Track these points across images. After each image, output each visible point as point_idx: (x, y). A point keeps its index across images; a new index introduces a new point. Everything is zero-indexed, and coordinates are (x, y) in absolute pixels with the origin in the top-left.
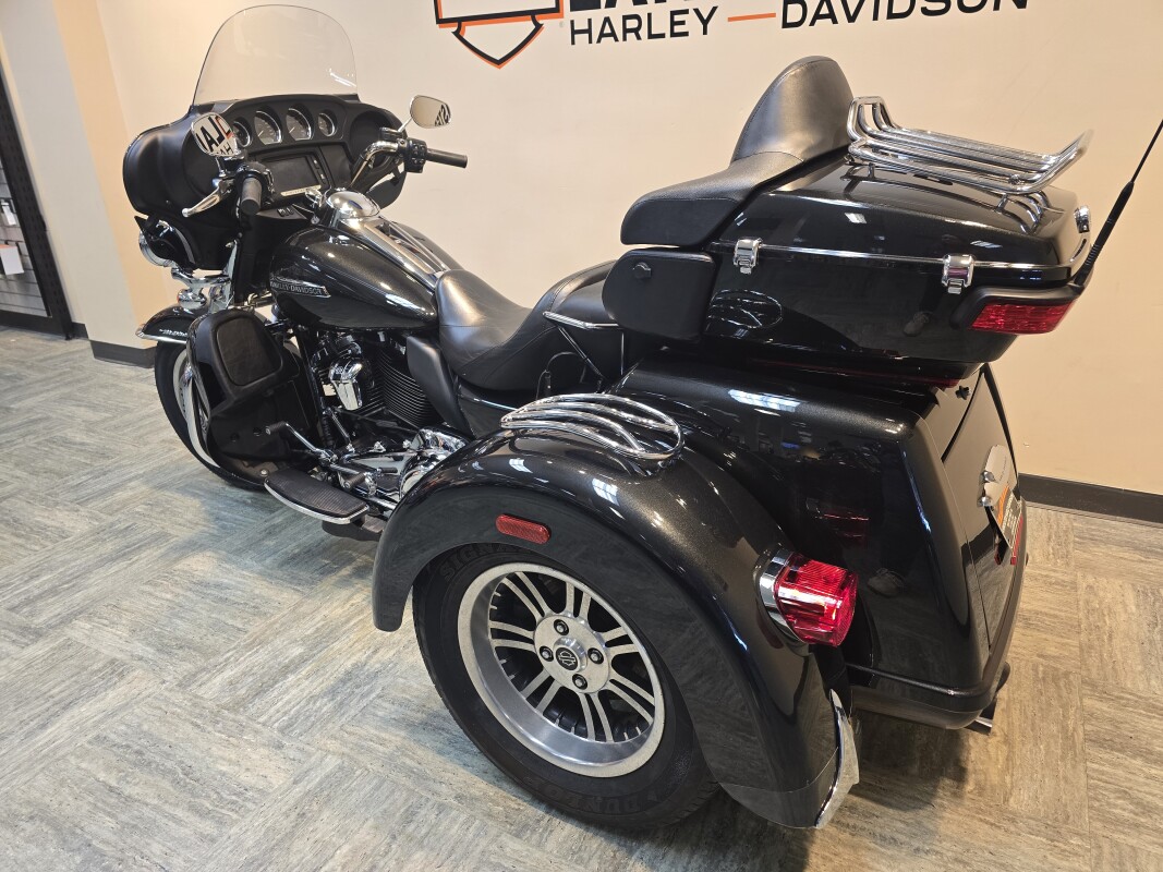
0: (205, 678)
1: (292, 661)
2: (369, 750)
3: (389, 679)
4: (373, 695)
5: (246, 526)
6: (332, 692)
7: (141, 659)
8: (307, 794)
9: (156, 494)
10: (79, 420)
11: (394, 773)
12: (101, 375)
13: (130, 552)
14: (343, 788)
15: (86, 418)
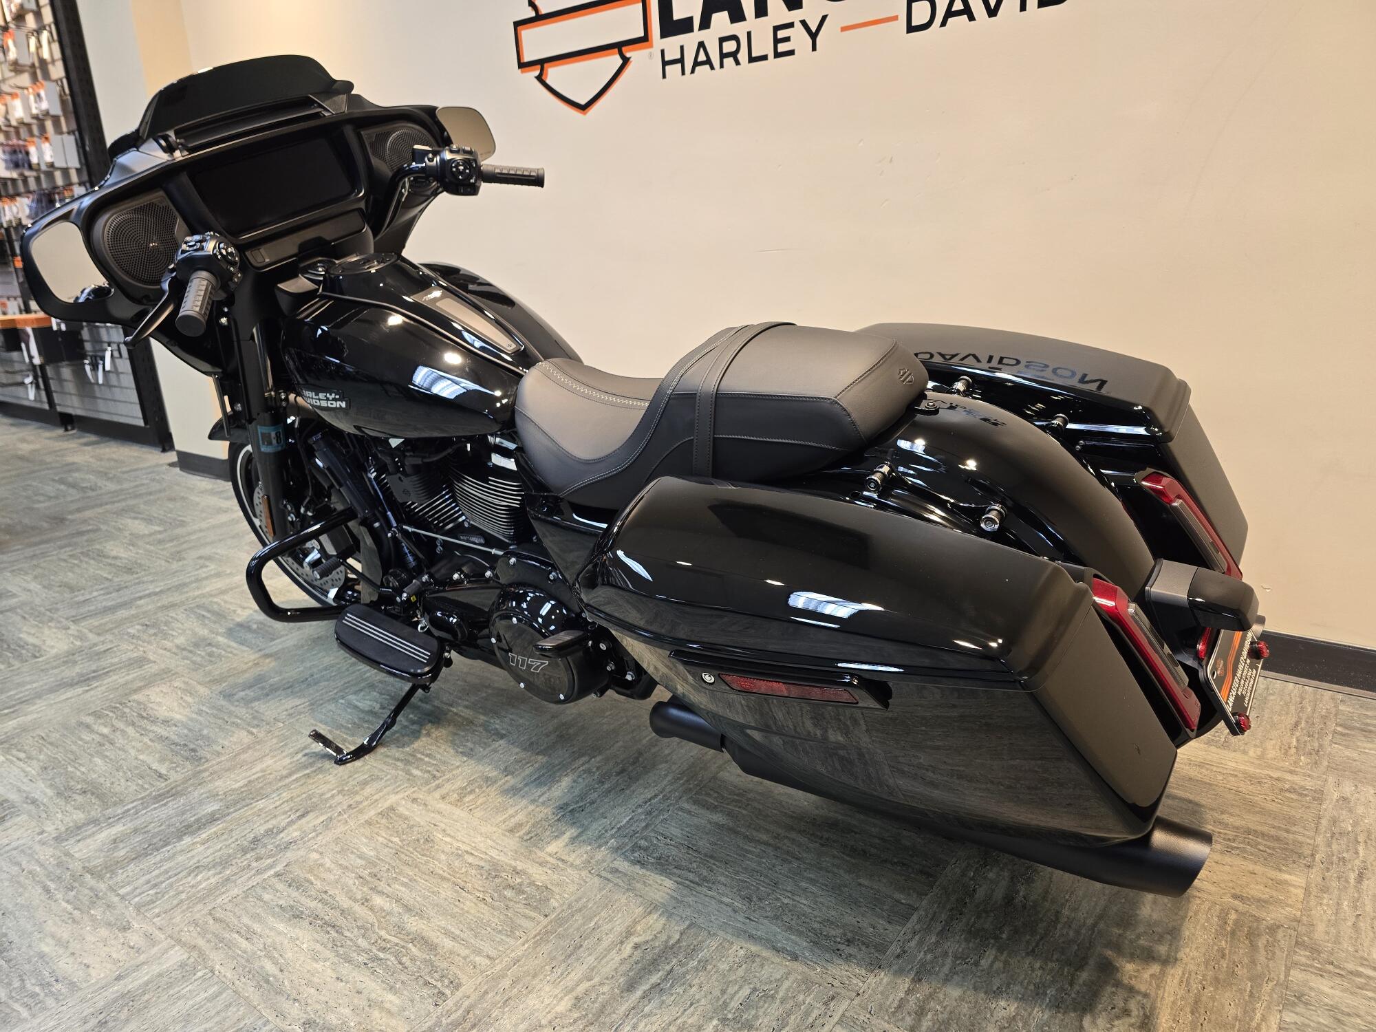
0: (90, 832)
1: (197, 820)
2: (230, 945)
3: (302, 853)
4: (272, 872)
5: (235, 655)
6: (225, 862)
7: (34, 802)
8: (123, 996)
9: (160, 614)
11: (243, 979)
12: (176, 488)
13: (94, 677)
14: (171, 992)
15: (135, 531)
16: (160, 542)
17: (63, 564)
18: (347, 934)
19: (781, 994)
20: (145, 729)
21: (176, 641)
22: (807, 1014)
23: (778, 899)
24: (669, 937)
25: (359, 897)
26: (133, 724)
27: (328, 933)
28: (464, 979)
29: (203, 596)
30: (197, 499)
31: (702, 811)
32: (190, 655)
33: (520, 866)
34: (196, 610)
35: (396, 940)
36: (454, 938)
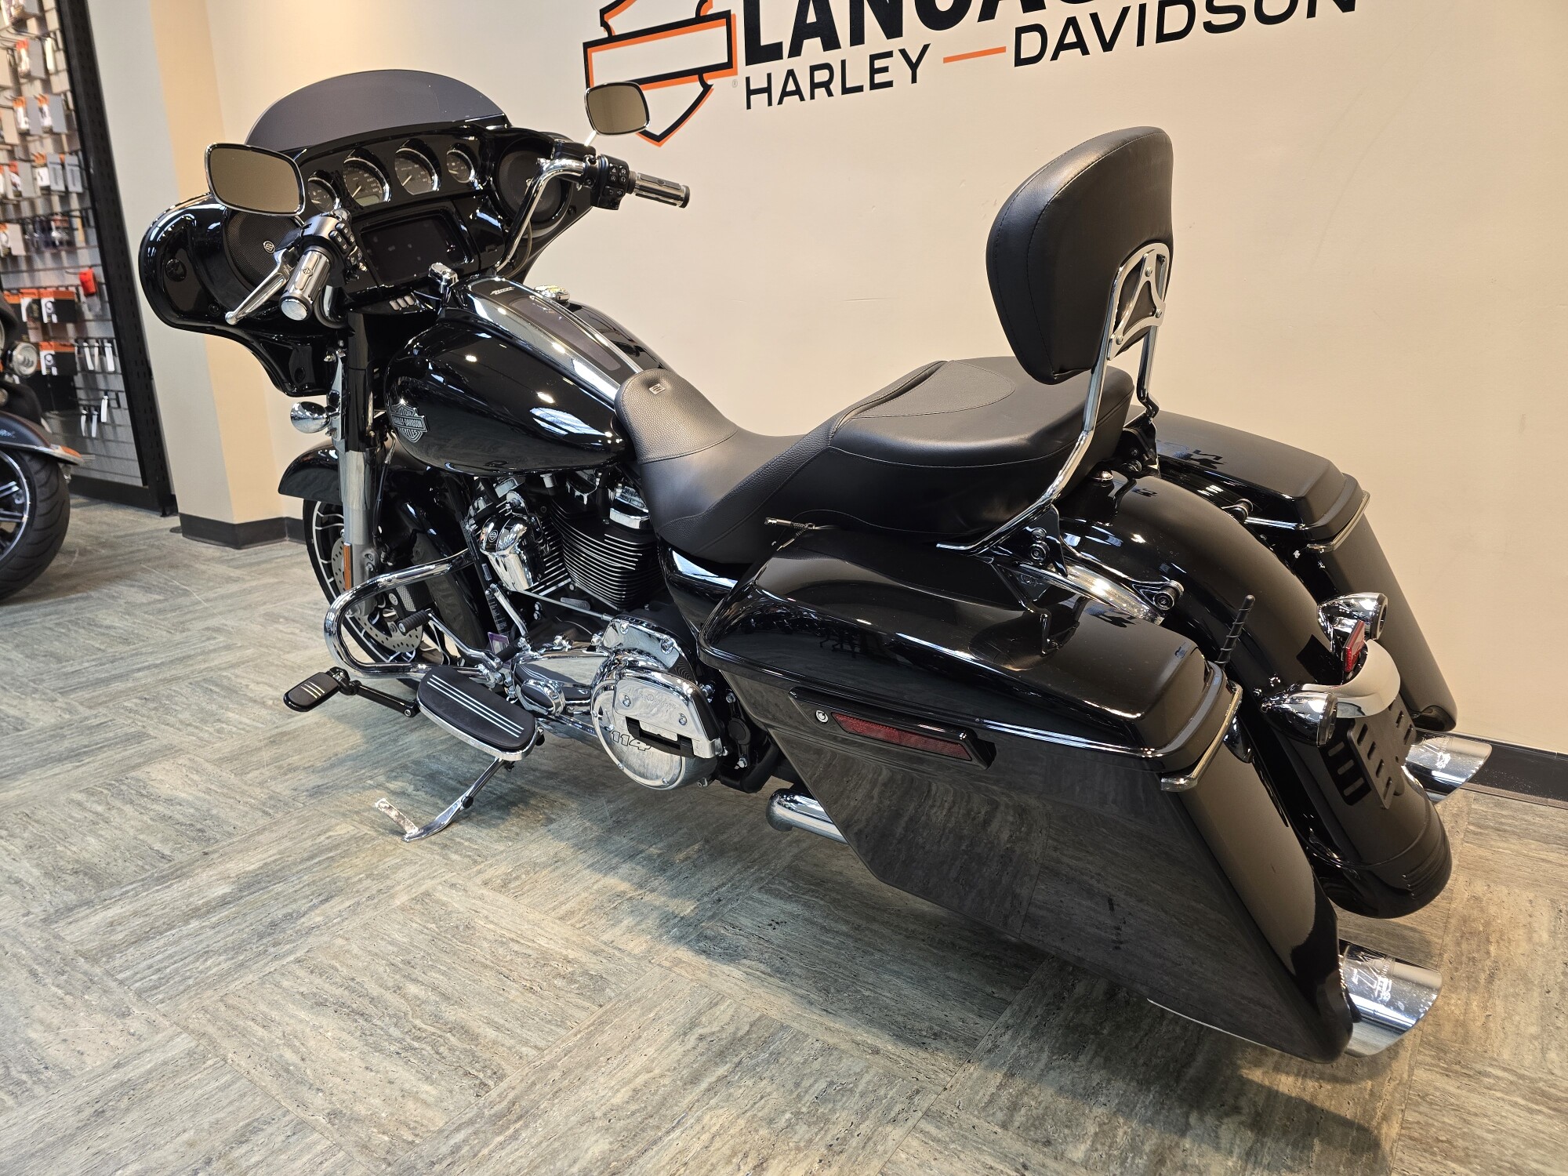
0: (82, 914)
1: (207, 904)
2: (244, 1033)
3: (326, 938)
4: (292, 958)
6: (238, 948)
7: (18, 882)
8: (122, 1084)
9: (161, 687)
11: (260, 1069)
12: (178, 555)
13: (85, 753)
14: (178, 1081)
15: (130, 599)
16: (160, 611)
17: (48, 632)
18: (379, 1023)
19: (861, 1087)
20: (145, 808)
21: (179, 716)
22: (889, 1108)
23: (857, 991)
24: (738, 1029)
25: (390, 984)
26: (132, 802)
27: (356, 1021)
28: (508, 1069)
29: (210, 669)
30: (203, 567)
31: (773, 900)
32: (196, 731)
33: (571, 955)
34: (202, 684)
35: (433, 1030)
36: (498, 1028)
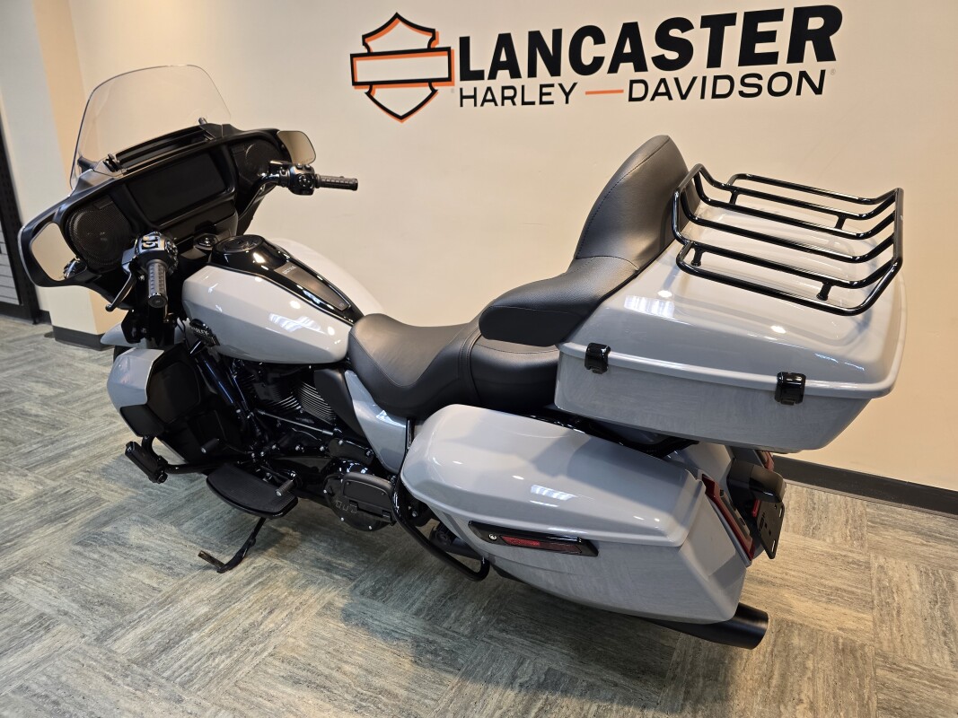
0: (120, 634)
1: (197, 620)
2: (259, 706)
3: (281, 638)
4: (266, 654)
5: (168, 494)
6: (229, 650)
7: (66, 614)
9: (95, 463)
10: (36, 395)
12: (59, 356)
13: (66, 515)
15: (42, 393)
16: (67, 402)
18: (335, 692)
20: (126, 554)
23: (594, 649)
25: (333, 666)
26: (115, 551)
27: (323, 692)
30: (80, 365)
33: (430, 638)
35: (369, 693)
36: (407, 689)
